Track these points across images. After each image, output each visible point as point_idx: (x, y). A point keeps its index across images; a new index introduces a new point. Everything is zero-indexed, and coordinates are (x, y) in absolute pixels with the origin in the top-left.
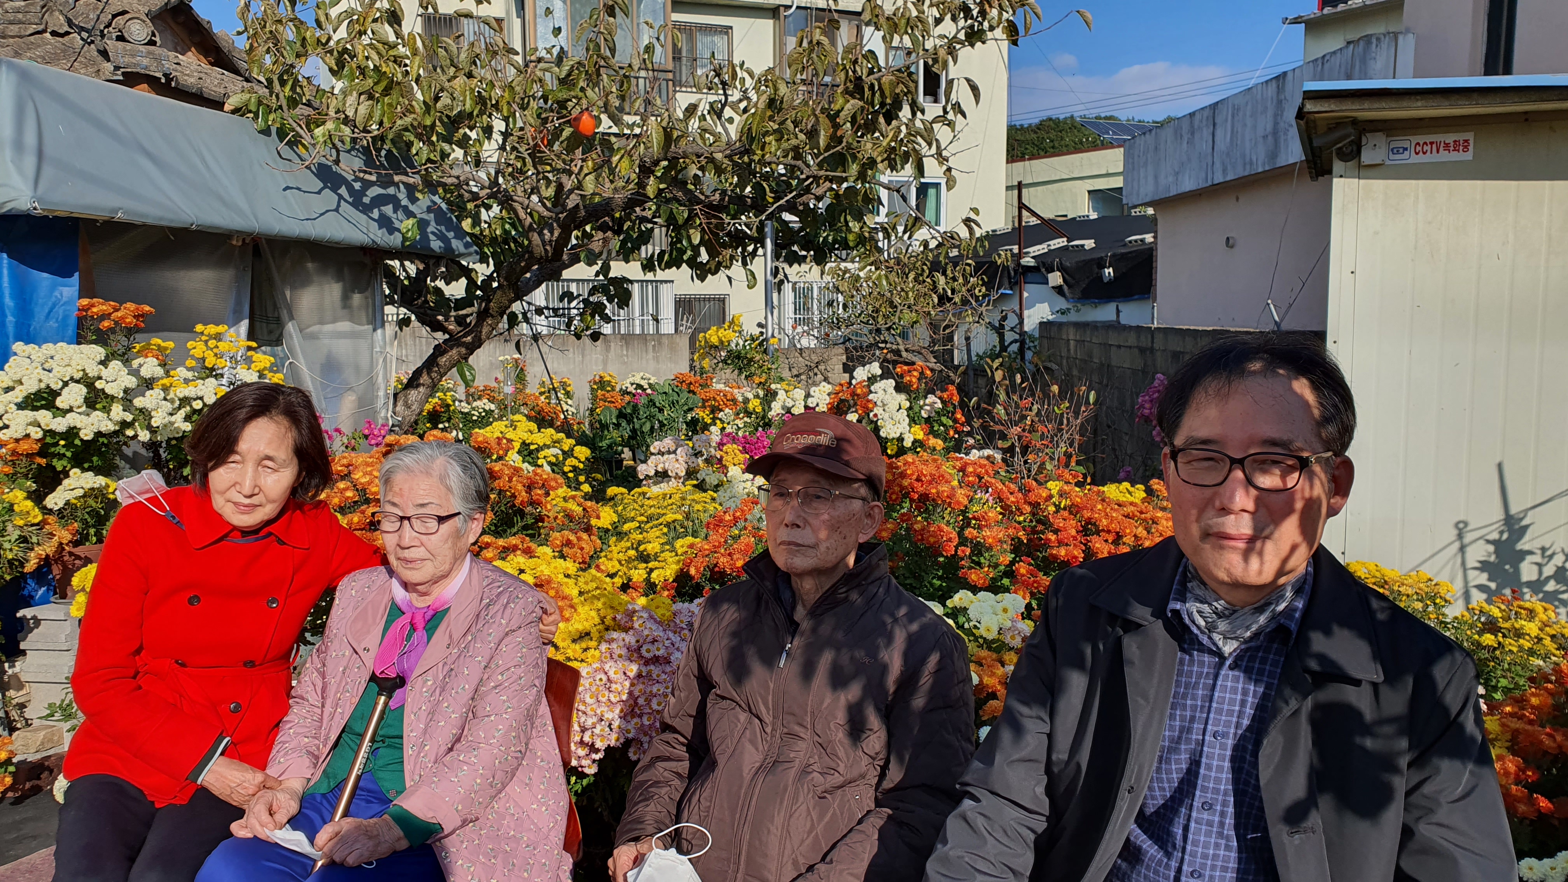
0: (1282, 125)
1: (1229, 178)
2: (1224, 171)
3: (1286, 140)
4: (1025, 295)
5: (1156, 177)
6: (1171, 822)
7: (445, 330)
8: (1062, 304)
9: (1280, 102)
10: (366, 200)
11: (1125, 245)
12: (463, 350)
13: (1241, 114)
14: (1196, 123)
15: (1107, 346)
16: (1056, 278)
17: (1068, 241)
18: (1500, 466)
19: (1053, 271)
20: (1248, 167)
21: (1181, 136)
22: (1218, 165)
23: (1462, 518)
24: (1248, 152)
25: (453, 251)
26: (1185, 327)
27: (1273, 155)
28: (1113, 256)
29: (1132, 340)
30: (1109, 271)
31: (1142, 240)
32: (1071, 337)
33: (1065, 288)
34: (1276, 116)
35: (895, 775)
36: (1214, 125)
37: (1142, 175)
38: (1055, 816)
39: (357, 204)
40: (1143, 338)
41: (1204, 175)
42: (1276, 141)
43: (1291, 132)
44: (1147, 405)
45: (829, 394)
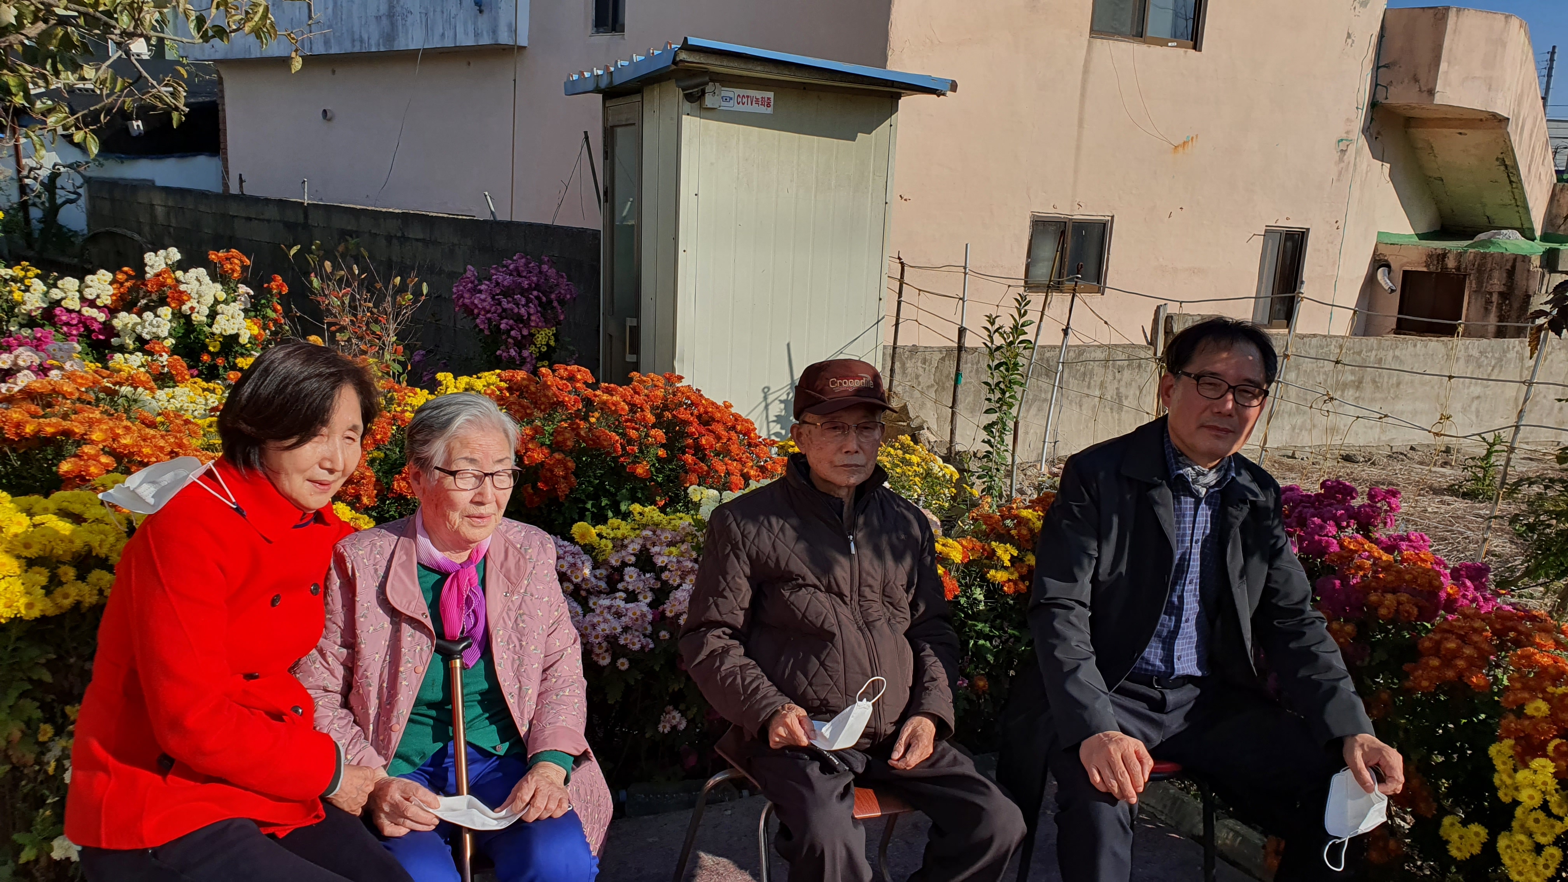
0: (398, 9)
2: (327, 43)
3: (404, 25)
15: (226, 216)
18: (788, 345)
20: (357, 44)
22: (317, 36)
23: (766, 385)
24: (356, 29)
27: (390, 37)
30: (137, 125)
40: (288, 211)
42: (393, 25)
43: (410, 18)
44: (467, 295)
45: (111, 283)
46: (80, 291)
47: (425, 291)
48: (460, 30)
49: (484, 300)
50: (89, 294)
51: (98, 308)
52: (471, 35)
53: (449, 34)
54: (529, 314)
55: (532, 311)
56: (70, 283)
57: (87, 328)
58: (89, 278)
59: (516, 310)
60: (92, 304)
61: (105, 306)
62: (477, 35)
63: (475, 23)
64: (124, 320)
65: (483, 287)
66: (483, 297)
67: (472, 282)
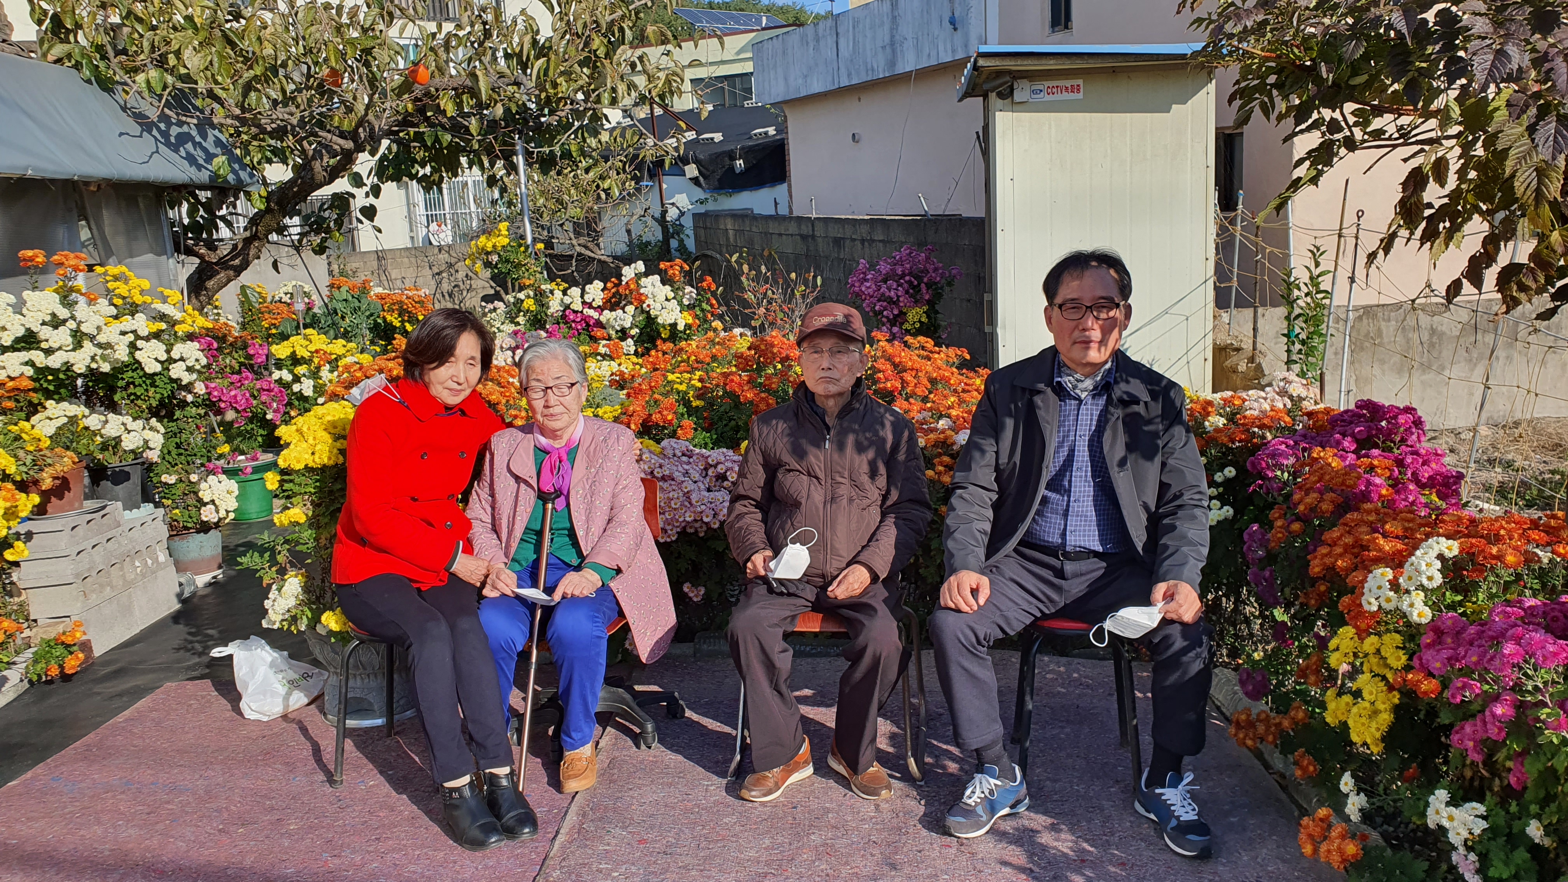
0: (897, 37)
1: (853, 82)
2: (849, 75)
3: (902, 51)
4: (664, 186)
5: (786, 79)
6: (1062, 480)
7: (196, 255)
8: (699, 194)
9: (894, 18)
10: (173, 140)
11: (751, 138)
12: (231, 273)
13: (861, 26)
14: (821, 32)
15: (767, 234)
16: (692, 170)
17: (698, 134)
19: (689, 163)
20: (870, 72)
21: (807, 43)
22: (843, 70)
24: (869, 60)
25: (242, 181)
26: (843, 217)
27: (892, 63)
28: (742, 149)
29: (793, 228)
30: (740, 163)
31: (766, 133)
32: (729, 227)
33: (701, 179)
34: (892, 29)
35: (894, 496)
36: (837, 34)
37: (772, 76)
38: (1001, 492)
39: (168, 144)
40: (803, 227)
41: (830, 79)
42: (894, 52)
43: (905, 45)
44: (857, 284)
45: (603, 290)
46: (582, 296)
47: (819, 283)
48: (941, 48)
49: (869, 288)
50: (588, 299)
51: (594, 309)
52: (950, 52)
53: (934, 54)
54: (898, 297)
55: (900, 293)
56: (575, 291)
57: (588, 325)
58: (588, 287)
59: (887, 294)
60: (590, 306)
61: (599, 307)
62: (954, 51)
63: (952, 41)
64: (607, 316)
65: (869, 277)
66: (868, 284)
67: (864, 273)
